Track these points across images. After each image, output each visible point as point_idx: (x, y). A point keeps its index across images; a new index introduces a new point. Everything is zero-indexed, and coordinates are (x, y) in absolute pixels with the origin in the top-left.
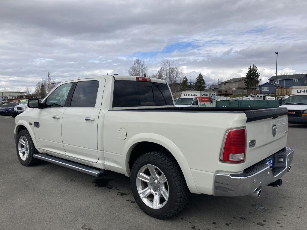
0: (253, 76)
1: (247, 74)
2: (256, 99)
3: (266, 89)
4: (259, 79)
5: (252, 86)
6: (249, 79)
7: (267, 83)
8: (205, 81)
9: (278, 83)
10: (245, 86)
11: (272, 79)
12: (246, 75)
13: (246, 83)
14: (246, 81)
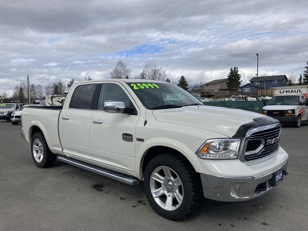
2: (238, 100)
3: (247, 90)
4: (240, 81)
5: (233, 87)
6: (231, 81)
9: (258, 84)
10: (227, 88)
13: (227, 84)
14: (227, 82)
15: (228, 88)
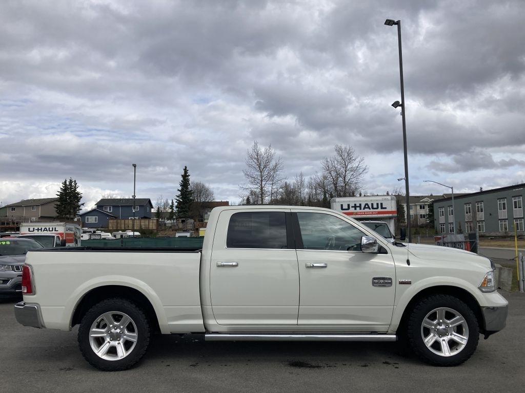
0: (69, 197)
3: (92, 219)
4: (80, 203)
5: (68, 214)
6: (64, 203)
7: (93, 210)
9: (110, 210)
10: (55, 215)
11: (102, 204)
12: (58, 195)
13: (57, 208)
14: (57, 205)
15: (58, 215)
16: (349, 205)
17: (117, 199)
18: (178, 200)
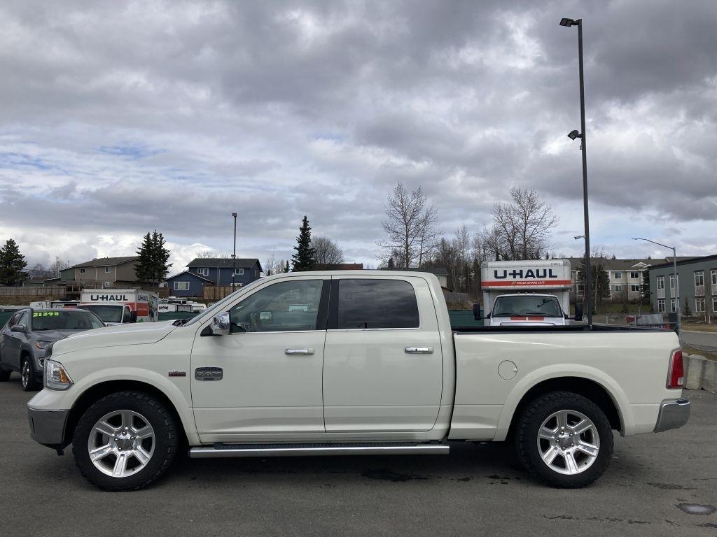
0: (153, 256)
1: (140, 251)
2: (181, 309)
3: (182, 286)
4: (167, 264)
6: (146, 263)
7: (184, 274)
8: (24, 259)
9: (206, 273)
10: (135, 278)
11: (195, 265)
12: (138, 253)
13: (138, 270)
14: (137, 266)
15: (138, 279)
16: (505, 272)
17: (216, 259)
18: (294, 261)
